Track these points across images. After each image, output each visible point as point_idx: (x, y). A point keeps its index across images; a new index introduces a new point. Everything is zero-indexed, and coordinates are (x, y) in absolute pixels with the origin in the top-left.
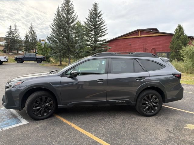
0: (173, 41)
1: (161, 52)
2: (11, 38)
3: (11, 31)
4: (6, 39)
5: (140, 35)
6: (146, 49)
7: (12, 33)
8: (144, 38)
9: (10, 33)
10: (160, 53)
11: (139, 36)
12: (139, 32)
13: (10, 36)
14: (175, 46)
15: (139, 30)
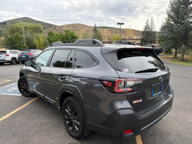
2: (146, 32)
3: (148, 25)
4: (143, 33)
7: (148, 27)
9: (147, 27)
13: (147, 30)
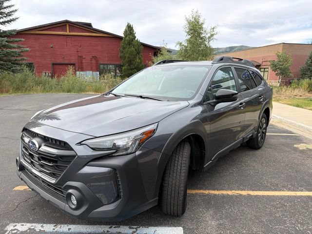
0: (124, 48)
1: (106, 63)
5: (70, 32)
6: (81, 57)
8: (76, 38)
10: (104, 64)
11: (68, 33)
12: (66, 25)
14: (127, 55)
15: (67, 22)
